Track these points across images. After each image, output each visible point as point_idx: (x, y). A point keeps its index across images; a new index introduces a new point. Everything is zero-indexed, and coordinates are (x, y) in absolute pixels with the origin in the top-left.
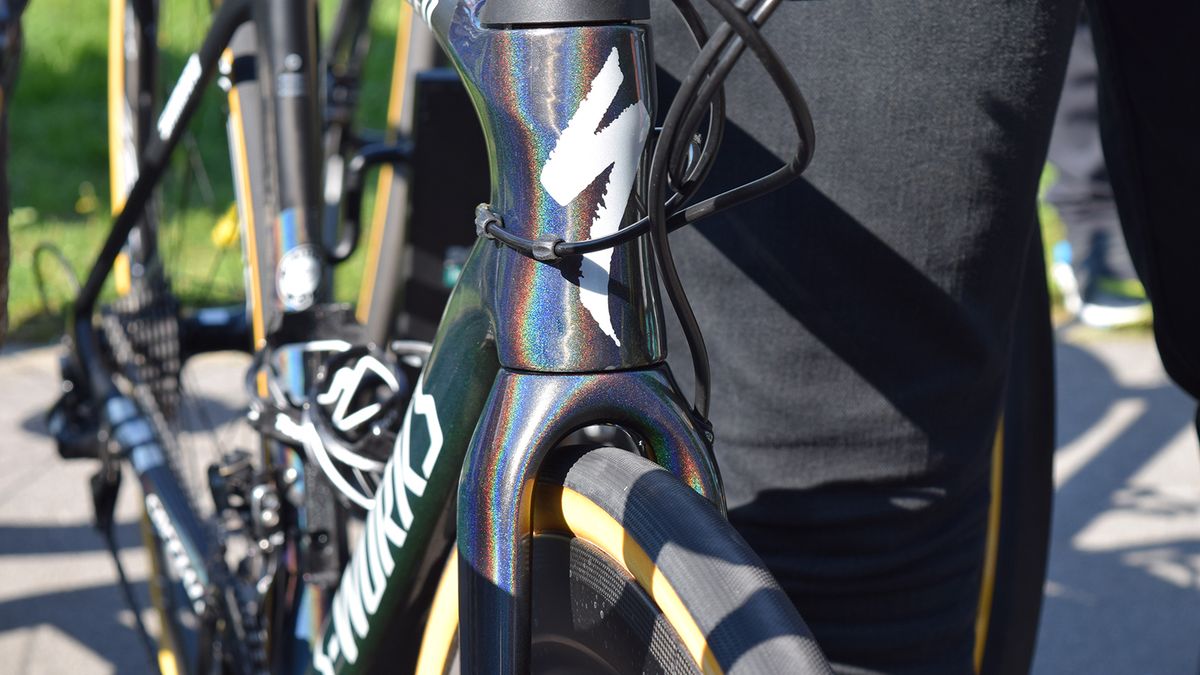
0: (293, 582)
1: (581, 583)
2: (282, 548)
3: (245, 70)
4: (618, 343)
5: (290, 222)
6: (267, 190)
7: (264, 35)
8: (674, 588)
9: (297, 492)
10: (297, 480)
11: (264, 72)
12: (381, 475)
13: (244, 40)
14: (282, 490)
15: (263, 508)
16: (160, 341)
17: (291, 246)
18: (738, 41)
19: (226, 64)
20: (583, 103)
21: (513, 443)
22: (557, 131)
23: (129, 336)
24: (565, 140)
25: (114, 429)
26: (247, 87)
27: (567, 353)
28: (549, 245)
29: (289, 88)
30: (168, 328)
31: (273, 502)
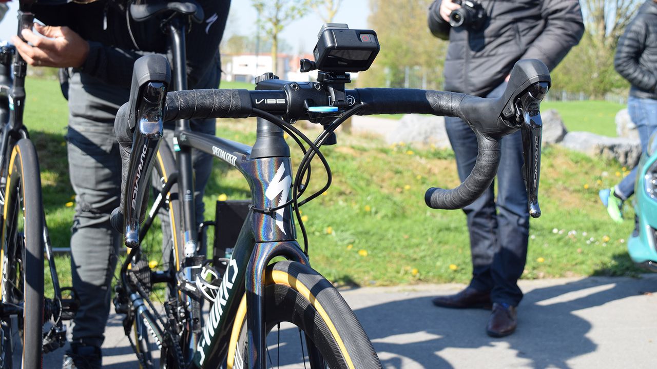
0: (188, 333)
1: (278, 294)
2: (185, 324)
3: (174, 197)
4: (285, 234)
5: (187, 234)
6: (181, 226)
7: (181, 186)
8: (303, 283)
9: (189, 308)
10: (189, 305)
11: (181, 195)
12: (217, 290)
13: (174, 189)
14: (185, 308)
15: (180, 312)
16: (145, 278)
17: (188, 241)
18: (313, 151)
19: (168, 197)
20: (275, 175)
21: (258, 264)
22: (268, 182)
23: (137, 277)
24: (271, 184)
25: (133, 302)
26: (174, 201)
27: (271, 236)
28: (268, 209)
29: (187, 198)
30: (147, 274)
31: (183, 310)
